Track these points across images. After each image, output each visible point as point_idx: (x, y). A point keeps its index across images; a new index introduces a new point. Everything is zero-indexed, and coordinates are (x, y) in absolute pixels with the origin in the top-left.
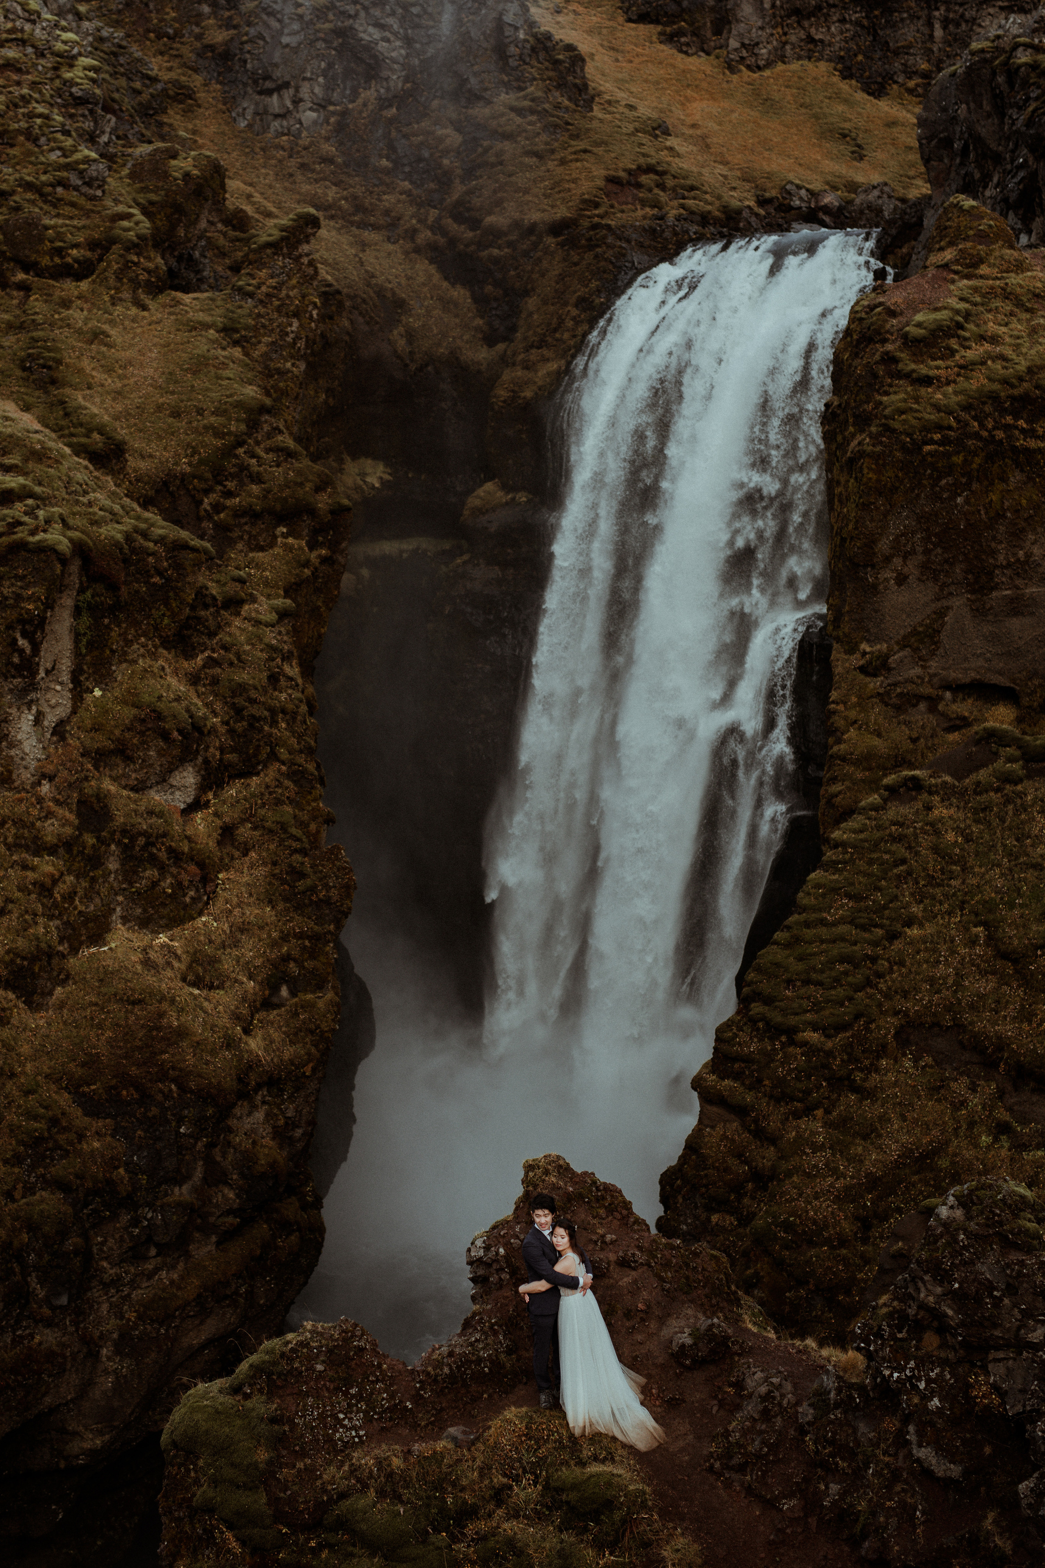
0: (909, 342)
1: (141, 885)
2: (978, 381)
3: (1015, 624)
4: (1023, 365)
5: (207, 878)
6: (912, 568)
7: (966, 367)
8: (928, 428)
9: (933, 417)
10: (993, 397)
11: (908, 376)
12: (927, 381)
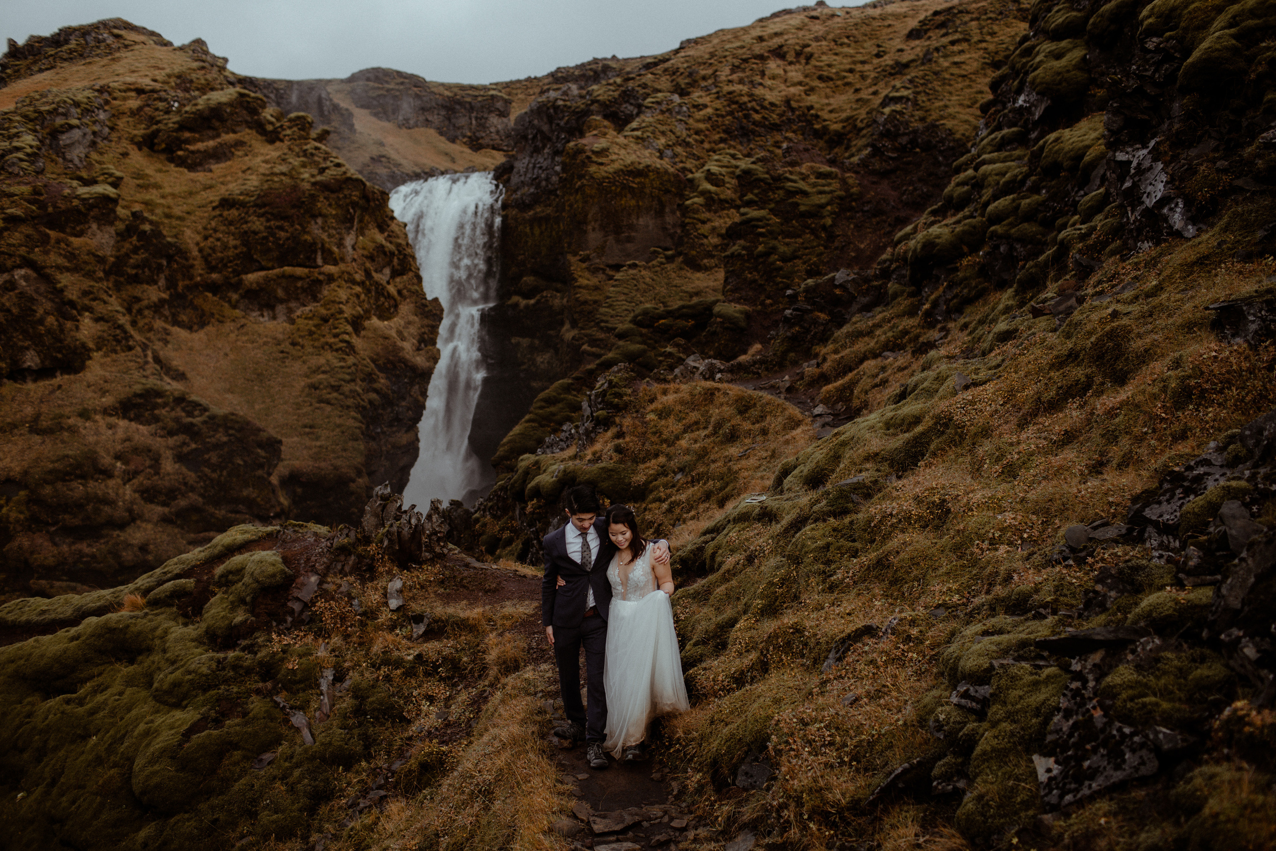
0: (593, 152)
1: (380, 303)
2: (616, 166)
3: (628, 245)
4: (629, 162)
5: (396, 306)
6: (597, 226)
7: (612, 161)
8: (604, 178)
9: (605, 175)
10: (622, 170)
11: (596, 163)
12: (602, 164)
